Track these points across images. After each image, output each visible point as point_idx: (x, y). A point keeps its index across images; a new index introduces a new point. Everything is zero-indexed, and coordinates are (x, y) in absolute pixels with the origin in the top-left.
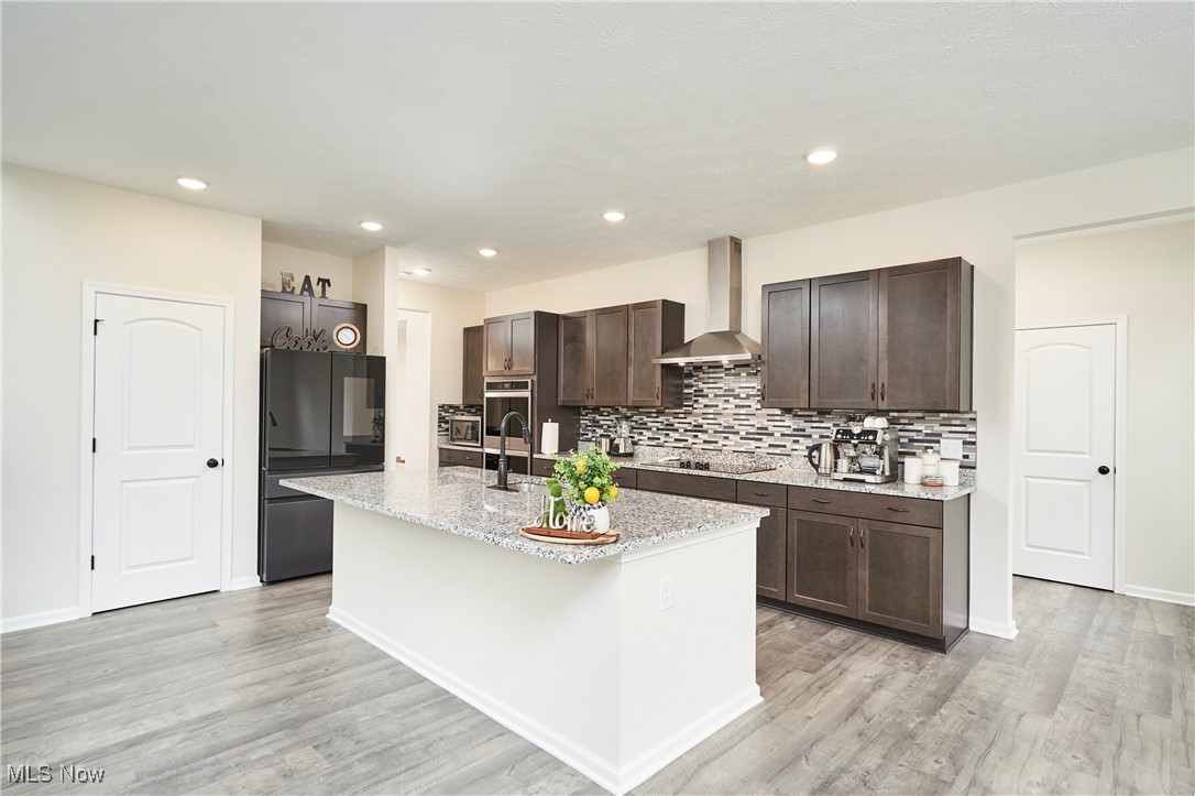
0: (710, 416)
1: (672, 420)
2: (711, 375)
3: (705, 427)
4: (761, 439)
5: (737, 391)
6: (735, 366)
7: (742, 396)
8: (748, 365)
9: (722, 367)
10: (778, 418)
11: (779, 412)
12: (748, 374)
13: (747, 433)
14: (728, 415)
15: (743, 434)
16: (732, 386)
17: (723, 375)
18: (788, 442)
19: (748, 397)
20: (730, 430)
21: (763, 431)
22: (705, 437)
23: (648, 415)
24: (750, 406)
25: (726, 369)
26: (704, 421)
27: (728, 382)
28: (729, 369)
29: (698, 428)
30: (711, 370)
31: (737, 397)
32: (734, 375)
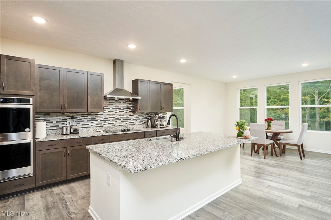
0: (110, 115)
1: (94, 117)
2: (110, 102)
3: (109, 119)
4: (127, 121)
5: (120, 107)
6: (119, 100)
7: (121, 109)
8: (123, 100)
9: (114, 99)
10: (132, 115)
11: (132, 113)
12: (123, 102)
13: (123, 120)
14: (117, 115)
15: (122, 120)
16: (118, 106)
17: (115, 102)
18: (135, 121)
19: (123, 109)
20: (117, 119)
21: (128, 119)
22: (109, 122)
23: (83, 116)
24: (124, 112)
25: (116, 100)
26: (108, 117)
27: (117, 104)
28: (117, 100)
29: (106, 119)
30: (110, 100)
31: (120, 109)
32: (119, 102)
